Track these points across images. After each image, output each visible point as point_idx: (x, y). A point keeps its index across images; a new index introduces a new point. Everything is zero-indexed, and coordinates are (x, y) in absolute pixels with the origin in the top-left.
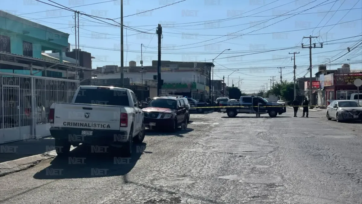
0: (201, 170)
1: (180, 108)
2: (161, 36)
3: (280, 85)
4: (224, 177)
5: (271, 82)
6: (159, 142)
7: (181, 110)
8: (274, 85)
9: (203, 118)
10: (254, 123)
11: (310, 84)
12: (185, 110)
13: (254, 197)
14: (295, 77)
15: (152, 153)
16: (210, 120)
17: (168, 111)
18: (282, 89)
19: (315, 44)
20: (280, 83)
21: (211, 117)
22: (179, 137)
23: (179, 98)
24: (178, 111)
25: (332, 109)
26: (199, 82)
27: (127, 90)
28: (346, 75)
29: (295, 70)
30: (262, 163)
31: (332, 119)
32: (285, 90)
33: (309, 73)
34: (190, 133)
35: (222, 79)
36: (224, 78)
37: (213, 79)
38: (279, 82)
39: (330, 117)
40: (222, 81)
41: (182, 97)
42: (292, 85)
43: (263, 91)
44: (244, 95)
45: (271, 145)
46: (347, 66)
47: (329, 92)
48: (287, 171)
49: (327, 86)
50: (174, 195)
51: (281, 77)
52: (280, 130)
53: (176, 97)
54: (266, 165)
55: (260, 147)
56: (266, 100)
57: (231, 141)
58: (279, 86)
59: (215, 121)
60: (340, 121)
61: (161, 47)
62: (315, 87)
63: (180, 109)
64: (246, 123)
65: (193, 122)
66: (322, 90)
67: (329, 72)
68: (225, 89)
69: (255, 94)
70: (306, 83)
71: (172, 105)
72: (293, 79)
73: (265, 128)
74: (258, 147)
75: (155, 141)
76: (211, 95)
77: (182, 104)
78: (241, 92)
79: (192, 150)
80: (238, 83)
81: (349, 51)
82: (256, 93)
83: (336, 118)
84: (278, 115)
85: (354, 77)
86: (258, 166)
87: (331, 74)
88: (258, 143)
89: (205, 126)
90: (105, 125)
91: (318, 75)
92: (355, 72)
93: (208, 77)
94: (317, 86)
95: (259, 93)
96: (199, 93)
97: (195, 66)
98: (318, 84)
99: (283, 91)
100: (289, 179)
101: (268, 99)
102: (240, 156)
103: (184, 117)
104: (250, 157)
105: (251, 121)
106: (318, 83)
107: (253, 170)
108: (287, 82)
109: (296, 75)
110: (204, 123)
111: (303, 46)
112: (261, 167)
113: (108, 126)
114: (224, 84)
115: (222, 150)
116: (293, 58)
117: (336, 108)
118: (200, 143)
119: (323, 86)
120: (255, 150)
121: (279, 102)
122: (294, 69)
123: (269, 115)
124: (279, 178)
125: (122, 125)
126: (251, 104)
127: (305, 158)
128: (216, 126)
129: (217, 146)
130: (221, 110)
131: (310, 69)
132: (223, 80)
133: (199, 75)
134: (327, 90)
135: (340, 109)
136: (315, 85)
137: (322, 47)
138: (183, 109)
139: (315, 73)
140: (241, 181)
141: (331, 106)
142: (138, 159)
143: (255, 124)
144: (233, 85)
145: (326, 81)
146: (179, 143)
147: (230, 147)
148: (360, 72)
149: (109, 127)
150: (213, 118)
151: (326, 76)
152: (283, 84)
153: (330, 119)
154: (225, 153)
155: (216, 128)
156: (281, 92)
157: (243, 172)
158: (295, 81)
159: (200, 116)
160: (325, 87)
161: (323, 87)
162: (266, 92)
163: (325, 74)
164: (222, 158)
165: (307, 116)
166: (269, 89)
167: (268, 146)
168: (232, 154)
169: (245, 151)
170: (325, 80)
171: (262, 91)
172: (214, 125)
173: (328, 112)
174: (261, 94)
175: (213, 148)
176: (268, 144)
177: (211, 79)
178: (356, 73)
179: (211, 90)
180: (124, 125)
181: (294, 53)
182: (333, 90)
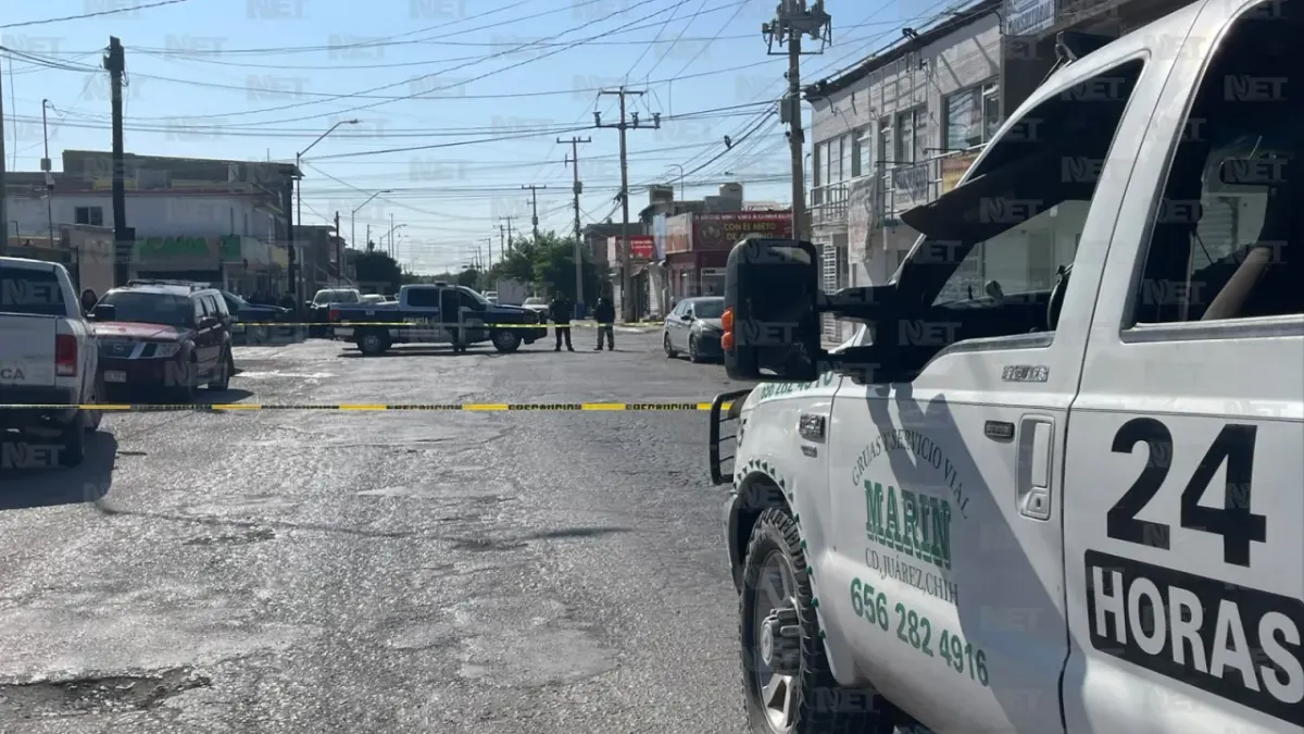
0: (306, 483)
1: (204, 324)
2: (123, 77)
3: (532, 247)
4: (373, 492)
5: (503, 236)
6: (153, 428)
7: (208, 329)
8: (513, 247)
9: (272, 358)
10: (448, 369)
11: (622, 246)
12: (220, 331)
13: (447, 519)
14: (577, 220)
15: (145, 454)
16: (300, 365)
17: (164, 335)
18: (540, 262)
19: (635, 115)
20: (533, 239)
21: (301, 356)
22: (211, 415)
23: (198, 292)
24: (200, 332)
25: (679, 323)
26: (250, 233)
27: (55, 266)
28: (729, 217)
29: (576, 200)
30: (468, 461)
31: (680, 355)
32: (547, 264)
33: (621, 209)
34: (245, 404)
35: (329, 224)
36: (337, 221)
37: (302, 224)
38: (530, 237)
39: (673, 349)
40: (331, 229)
41: (210, 287)
42: (568, 248)
43: (478, 267)
44: (410, 278)
45: (495, 423)
46: (734, 190)
47: (682, 272)
48: (528, 474)
49: (674, 252)
50: (252, 528)
51: (535, 221)
52: (523, 388)
53: (188, 289)
54: (479, 464)
55: (464, 430)
56: (486, 298)
57: (380, 419)
58: (526, 247)
59: (321, 368)
60: (699, 360)
61: (123, 114)
62: (640, 255)
63: (203, 328)
64: (422, 370)
65: (241, 371)
66: (660, 264)
67: (679, 208)
68: (341, 258)
69: (447, 276)
70: (612, 241)
71: (180, 314)
72: (572, 227)
73: (479, 385)
74: (458, 430)
75: (135, 426)
76: (297, 279)
77: (210, 309)
78: (399, 270)
79: (266, 444)
80: (386, 239)
81: (730, 148)
82: (453, 271)
83: (688, 351)
84: (523, 346)
85: (752, 227)
86: (456, 469)
87: (685, 215)
88: (459, 422)
89: (291, 382)
90: (10, 371)
91: (647, 215)
92: (754, 209)
93: (280, 215)
94: (646, 252)
95: (461, 275)
96: (249, 271)
97: (231, 178)
98: (650, 247)
99: (540, 268)
100: (532, 487)
101: (494, 295)
102: (410, 451)
103: (217, 354)
104: (435, 451)
105: (437, 364)
106: (649, 242)
107: (444, 476)
108: (556, 238)
109: (580, 215)
110: (282, 375)
111: (598, 120)
112: (465, 469)
113: (20, 374)
114: (339, 241)
115: (355, 438)
116: (571, 157)
117: (688, 322)
118: (285, 426)
119: (663, 251)
120: (451, 436)
121: (530, 303)
122: (574, 196)
123: (496, 345)
124: (508, 487)
125: (62, 369)
126: (435, 309)
127: (579, 447)
128: (324, 382)
129: (342, 431)
130: (337, 331)
131: (623, 197)
132: (334, 225)
133: (249, 210)
134: (676, 266)
135: (700, 323)
136: (638, 251)
137: (657, 127)
138: (215, 327)
139: (640, 211)
140: (414, 496)
141: (674, 316)
142: (113, 469)
143: (449, 373)
144: (371, 245)
145: (672, 237)
146: (216, 428)
147: (379, 433)
148: (766, 209)
149: (23, 378)
150: (307, 357)
151: (673, 220)
152: (544, 244)
153: (673, 354)
154: (366, 446)
155: (326, 388)
156: (535, 271)
157: (418, 481)
158: (578, 235)
159: (264, 353)
160: (669, 257)
161: (662, 255)
162: (487, 269)
163: (668, 215)
164: (361, 457)
165: (611, 347)
166: (496, 260)
167: (486, 426)
168: (387, 447)
169: (422, 438)
170: (669, 234)
171: (472, 266)
172: (319, 379)
173: (667, 333)
174: (470, 277)
175: (329, 436)
176: (486, 422)
177: (295, 223)
178: (757, 213)
179: (296, 262)
180: (70, 370)
181: (574, 142)
182: (692, 266)
